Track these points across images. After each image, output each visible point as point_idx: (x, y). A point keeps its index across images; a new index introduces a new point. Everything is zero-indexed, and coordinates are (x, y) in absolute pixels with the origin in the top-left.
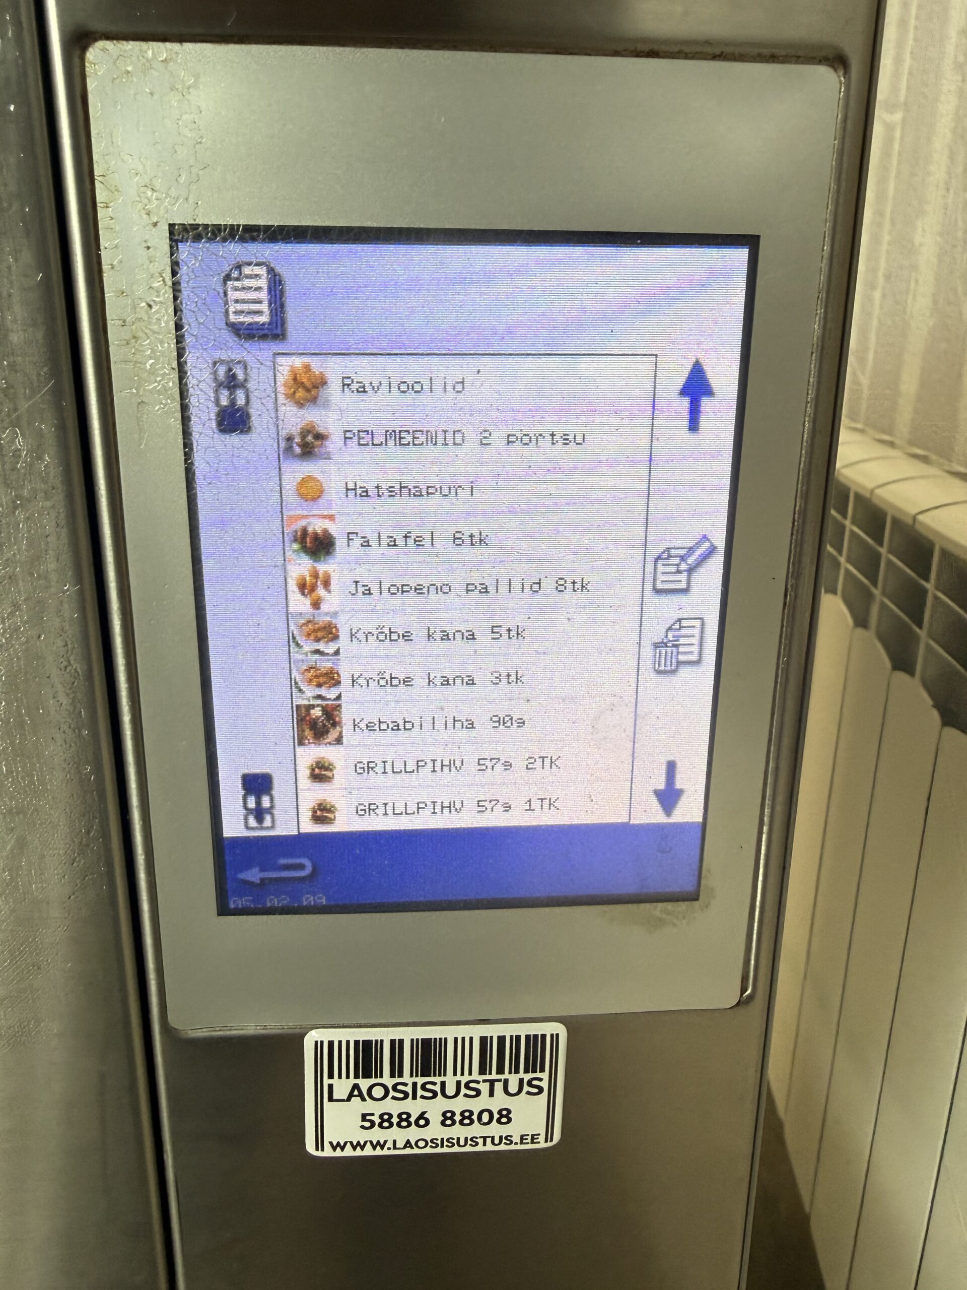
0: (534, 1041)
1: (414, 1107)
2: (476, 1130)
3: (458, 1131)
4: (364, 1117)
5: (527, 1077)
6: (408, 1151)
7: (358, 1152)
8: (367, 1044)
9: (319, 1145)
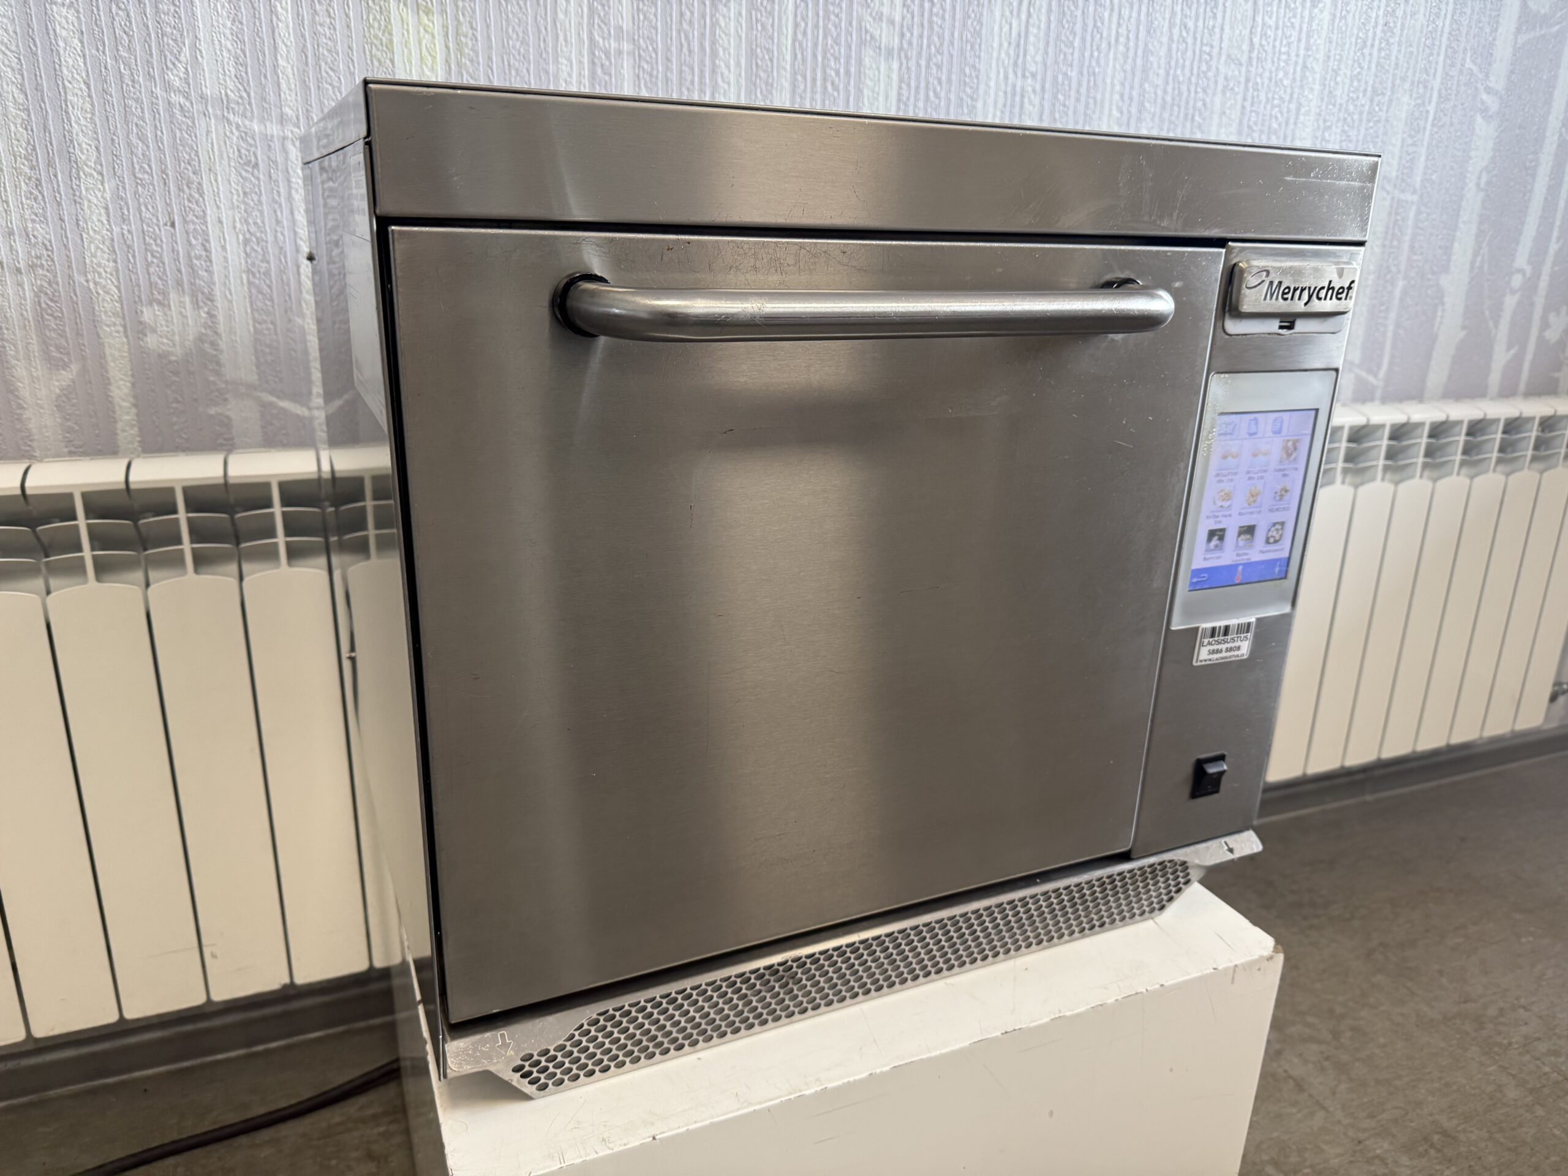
0: (1249, 624)
1: (1219, 647)
2: (1232, 653)
3: (1228, 654)
4: (1208, 651)
5: (1246, 635)
6: (1216, 661)
7: (1205, 663)
8: (1214, 627)
9: (1197, 662)
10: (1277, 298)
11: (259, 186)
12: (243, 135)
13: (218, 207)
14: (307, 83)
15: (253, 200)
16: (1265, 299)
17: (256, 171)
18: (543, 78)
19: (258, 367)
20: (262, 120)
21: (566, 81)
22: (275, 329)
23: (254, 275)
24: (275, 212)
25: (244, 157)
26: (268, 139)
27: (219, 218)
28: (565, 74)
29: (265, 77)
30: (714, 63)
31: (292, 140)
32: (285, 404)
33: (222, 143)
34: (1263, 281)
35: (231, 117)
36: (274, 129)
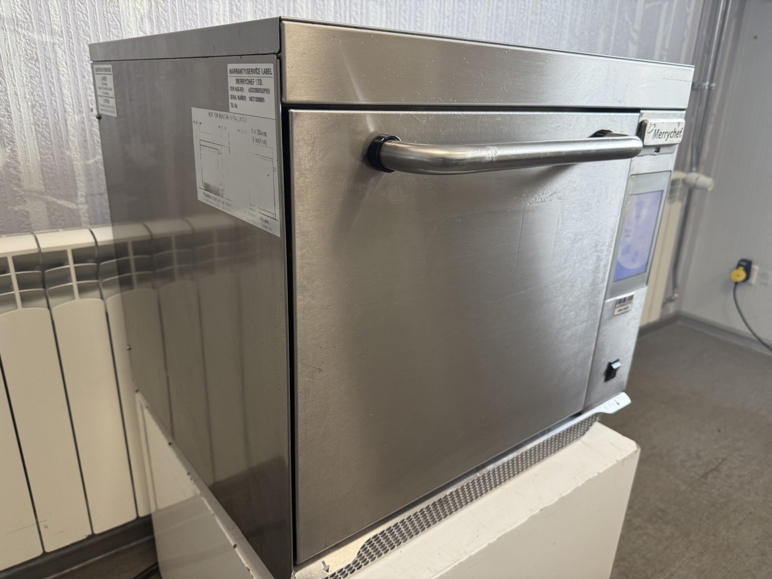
0: (633, 296)
1: (622, 308)
4: (618, 310)
5: (631, 301)
8: (620, 299)
10: (657, 138)
11: (39, 73)
12: (28, 41)
13: (14, 85)
14: (67, 11)
15: (36, 81)
16: (653, 138)
17: (37, 64)
18: (204, 11)
19: (44, 181)
20: (39, 33)
21: (217, 14)
22: (54, 158)
23: (39, 126)
24: (50, 88)
25: (29, 55)
26: (44, 44)
27: (15, 92)
28: (216, 10)
29: (40, 6)
30: (294, 6)
31: (59, 45)
32: (60, 202)
33: (15, 46)
34: (653, 130)
35: (20, 30)
36: (47, 38)
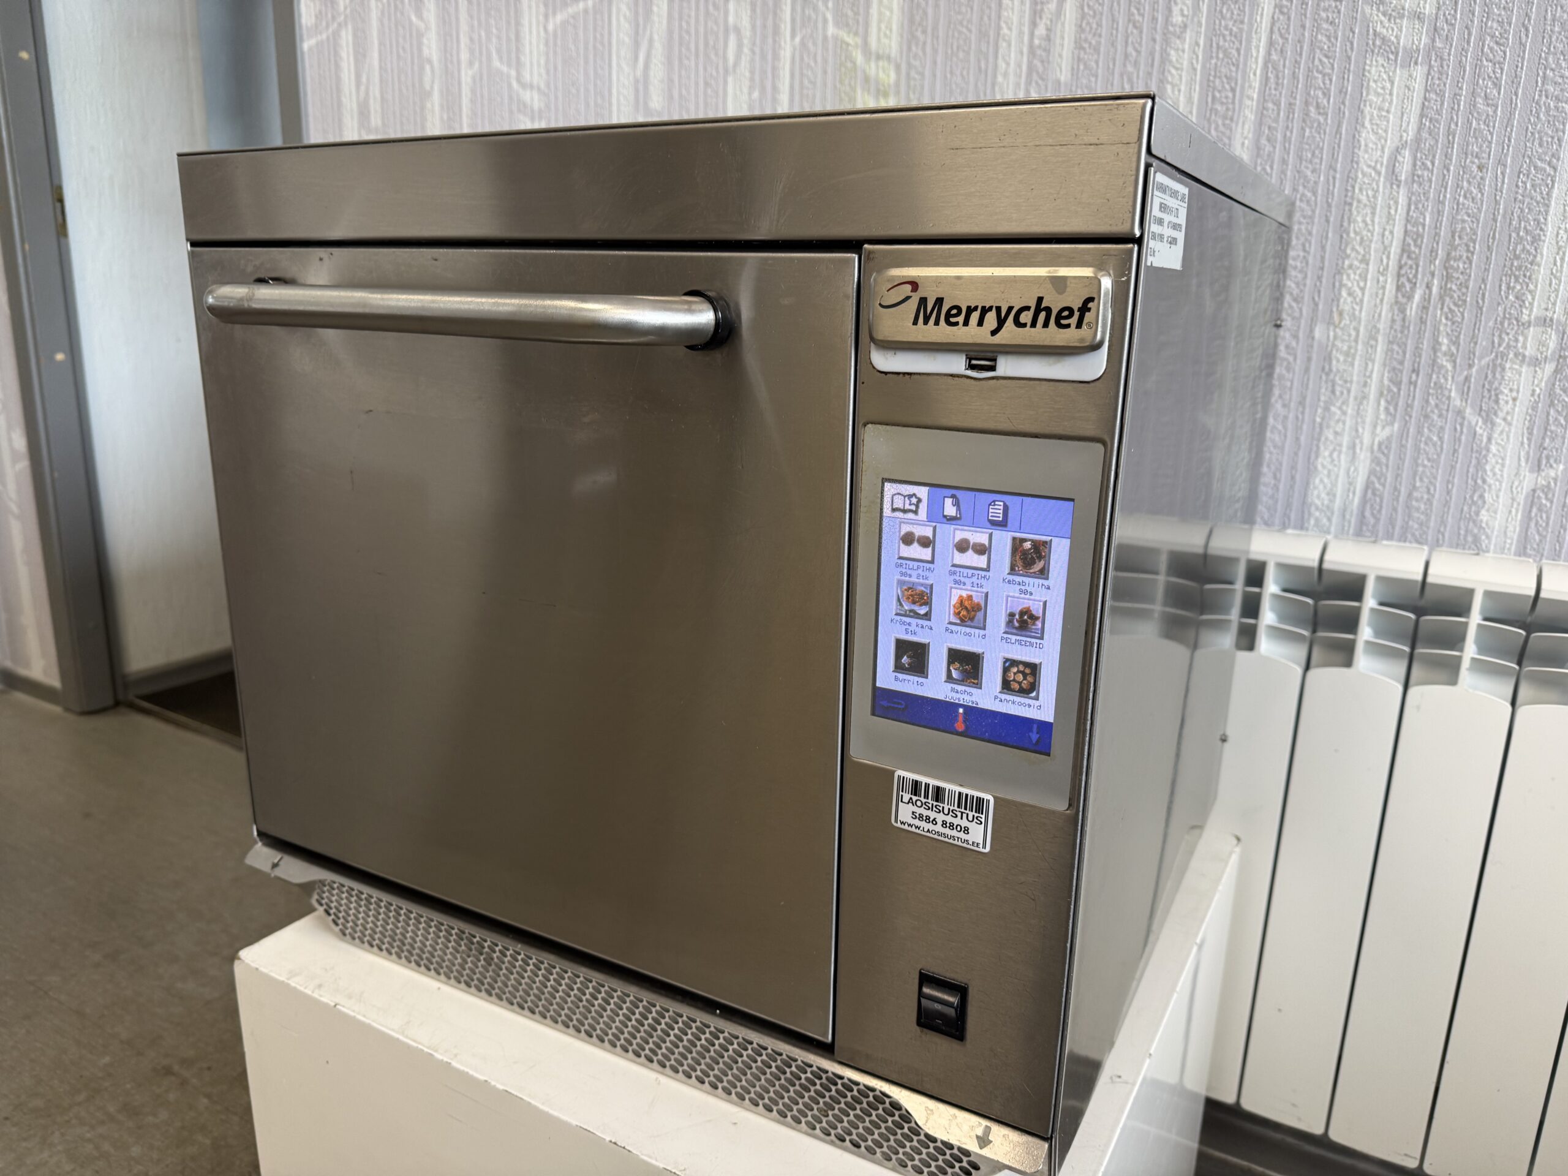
0: (980, 801)
1: (932, 815)
2: (954, 833)
3: (947, 831)
4: (913, 812)
5: (976, 815)
6: (928, 834)
7: (910, 829)
8: (917, 782)
9: (896, 821)
10: (937, 323)
16: (915, 323)
34: (908, 298)
